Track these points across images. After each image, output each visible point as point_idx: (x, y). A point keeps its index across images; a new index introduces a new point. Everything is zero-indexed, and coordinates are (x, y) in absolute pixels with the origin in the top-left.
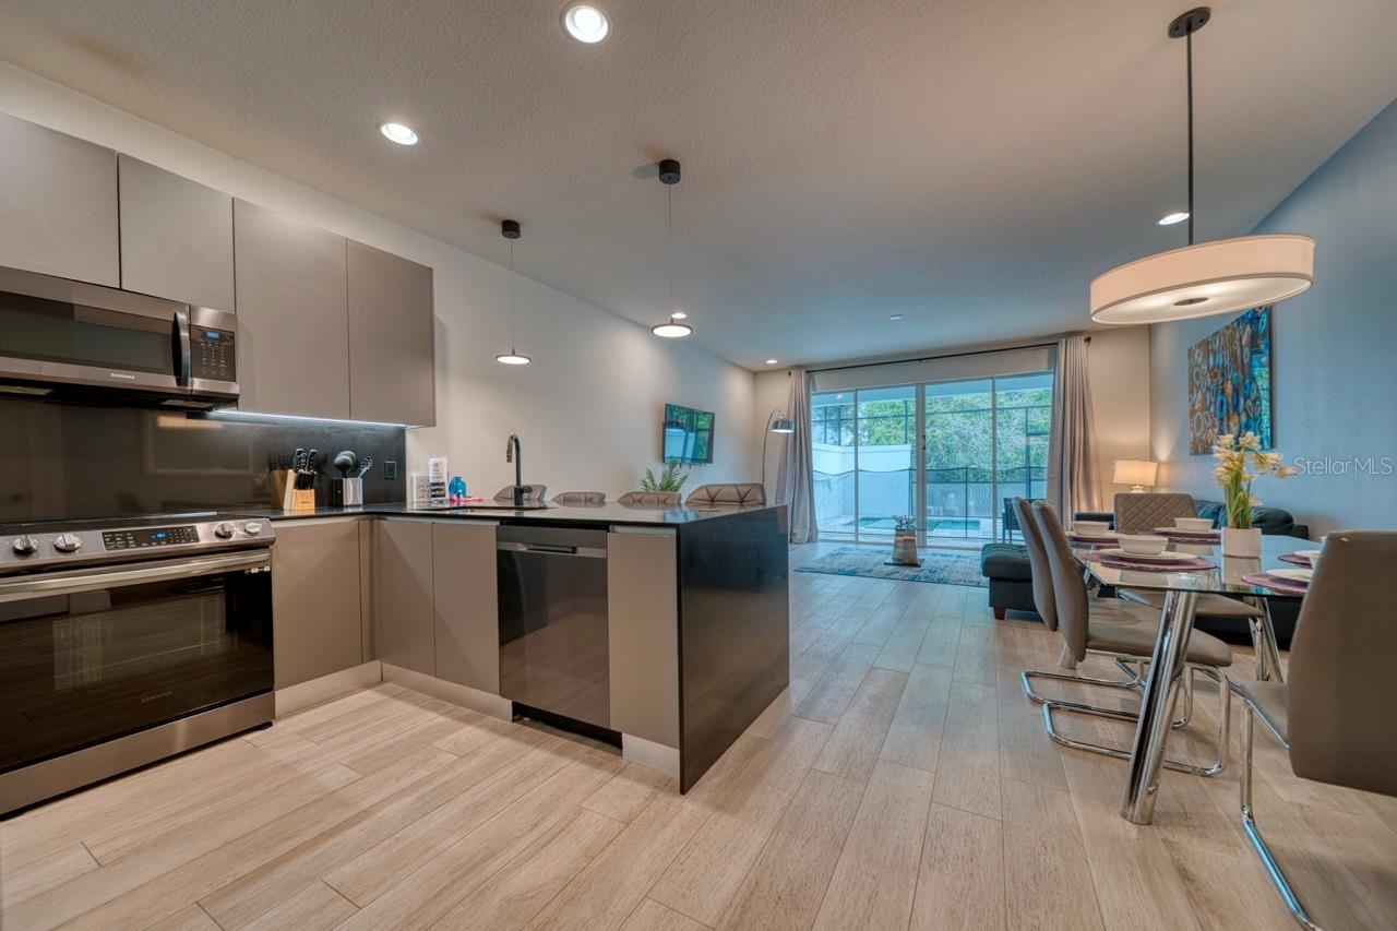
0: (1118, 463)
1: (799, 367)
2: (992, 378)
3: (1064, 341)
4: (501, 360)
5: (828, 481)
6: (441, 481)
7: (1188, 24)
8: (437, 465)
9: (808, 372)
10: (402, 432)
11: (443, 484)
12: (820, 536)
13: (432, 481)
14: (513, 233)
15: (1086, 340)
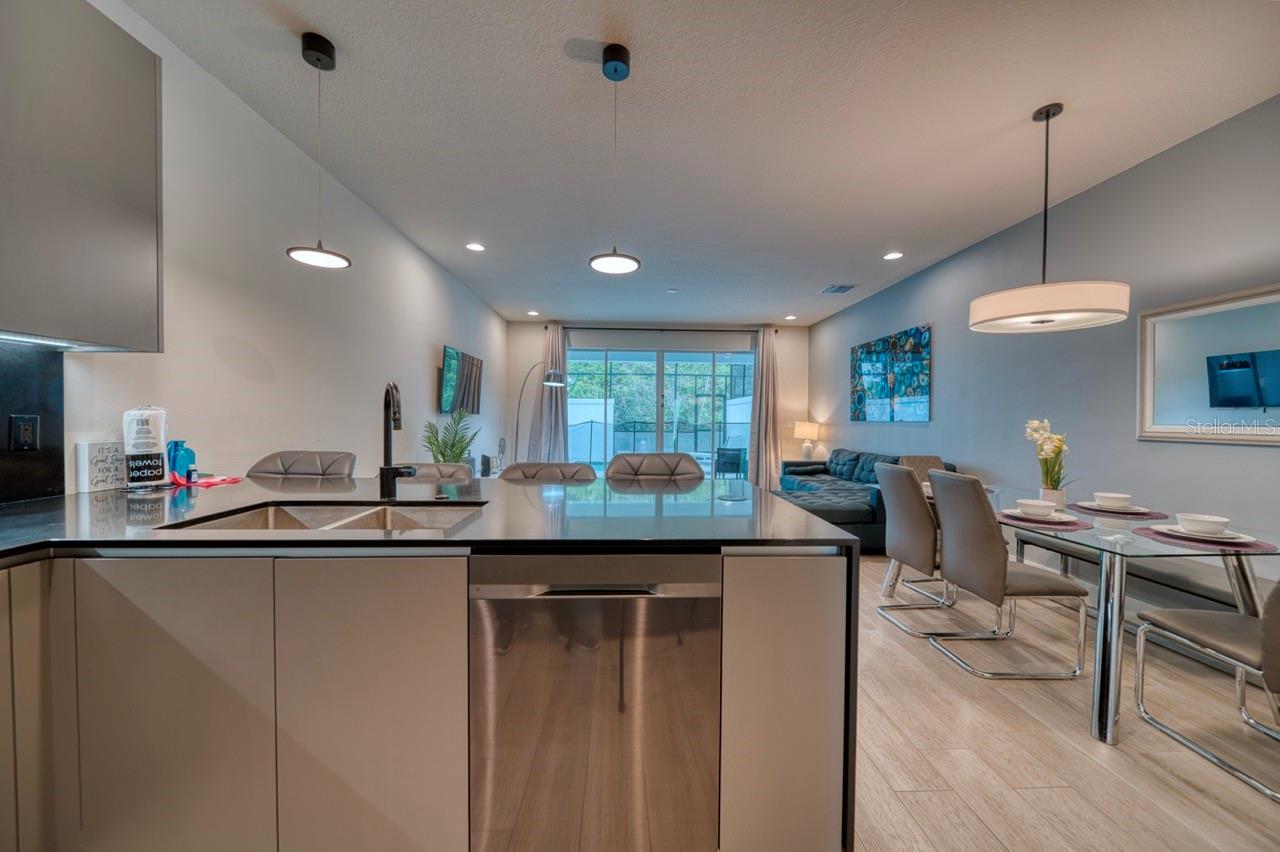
0: (797, 423)
1: (555, 322)
2: (713, 352)
3: (762, 329)
4: (297, 255)
6: (155, 451)
7: (1047, 113)
8: (145, 422)
9: (564, 328)
10: (55, 357)
11: (158, 456)
13: (130, 450)
14: (323, 57)
15: (776, 331)
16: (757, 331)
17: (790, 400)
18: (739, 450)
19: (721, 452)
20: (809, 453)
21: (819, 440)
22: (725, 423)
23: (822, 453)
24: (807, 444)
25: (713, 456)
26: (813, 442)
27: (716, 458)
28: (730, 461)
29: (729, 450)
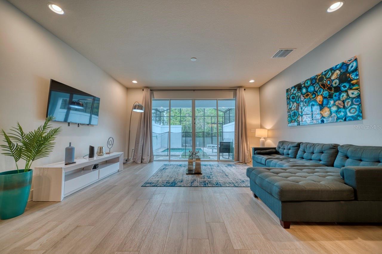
0: (257, 129)
1: (147, 87)
2: (217, 100)
3: (238, 89)
5: (157, 136)
9: (151, 90)
12: (155, 158)
15: (245, 90)
16: (236, 90)
17: (252, 120)
18: (230, 143)
19: (222, 144)
20: (263, 143)
21: (268, 137)
22: (222, 132)
23: (271, 143)
24: (262, 139)
25: (218, 146)
26: (264, 138)
27: (219, 147)
28: (225, 147)
29: (225, 143)
